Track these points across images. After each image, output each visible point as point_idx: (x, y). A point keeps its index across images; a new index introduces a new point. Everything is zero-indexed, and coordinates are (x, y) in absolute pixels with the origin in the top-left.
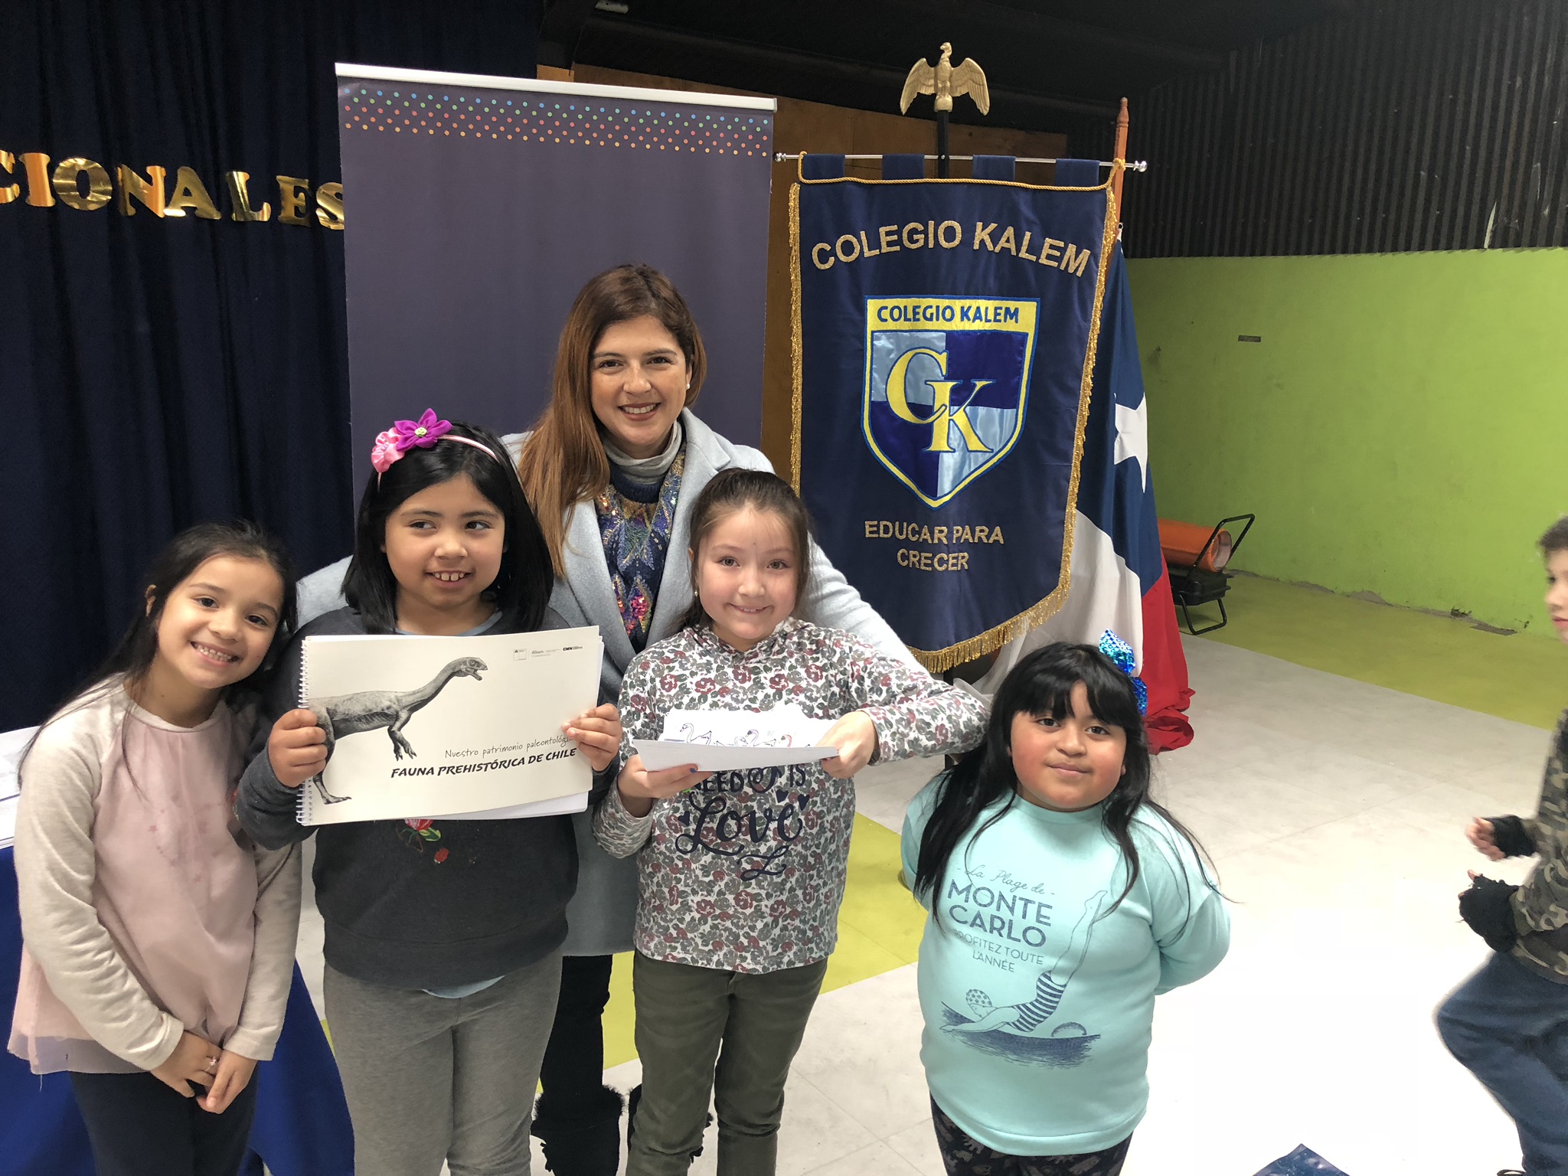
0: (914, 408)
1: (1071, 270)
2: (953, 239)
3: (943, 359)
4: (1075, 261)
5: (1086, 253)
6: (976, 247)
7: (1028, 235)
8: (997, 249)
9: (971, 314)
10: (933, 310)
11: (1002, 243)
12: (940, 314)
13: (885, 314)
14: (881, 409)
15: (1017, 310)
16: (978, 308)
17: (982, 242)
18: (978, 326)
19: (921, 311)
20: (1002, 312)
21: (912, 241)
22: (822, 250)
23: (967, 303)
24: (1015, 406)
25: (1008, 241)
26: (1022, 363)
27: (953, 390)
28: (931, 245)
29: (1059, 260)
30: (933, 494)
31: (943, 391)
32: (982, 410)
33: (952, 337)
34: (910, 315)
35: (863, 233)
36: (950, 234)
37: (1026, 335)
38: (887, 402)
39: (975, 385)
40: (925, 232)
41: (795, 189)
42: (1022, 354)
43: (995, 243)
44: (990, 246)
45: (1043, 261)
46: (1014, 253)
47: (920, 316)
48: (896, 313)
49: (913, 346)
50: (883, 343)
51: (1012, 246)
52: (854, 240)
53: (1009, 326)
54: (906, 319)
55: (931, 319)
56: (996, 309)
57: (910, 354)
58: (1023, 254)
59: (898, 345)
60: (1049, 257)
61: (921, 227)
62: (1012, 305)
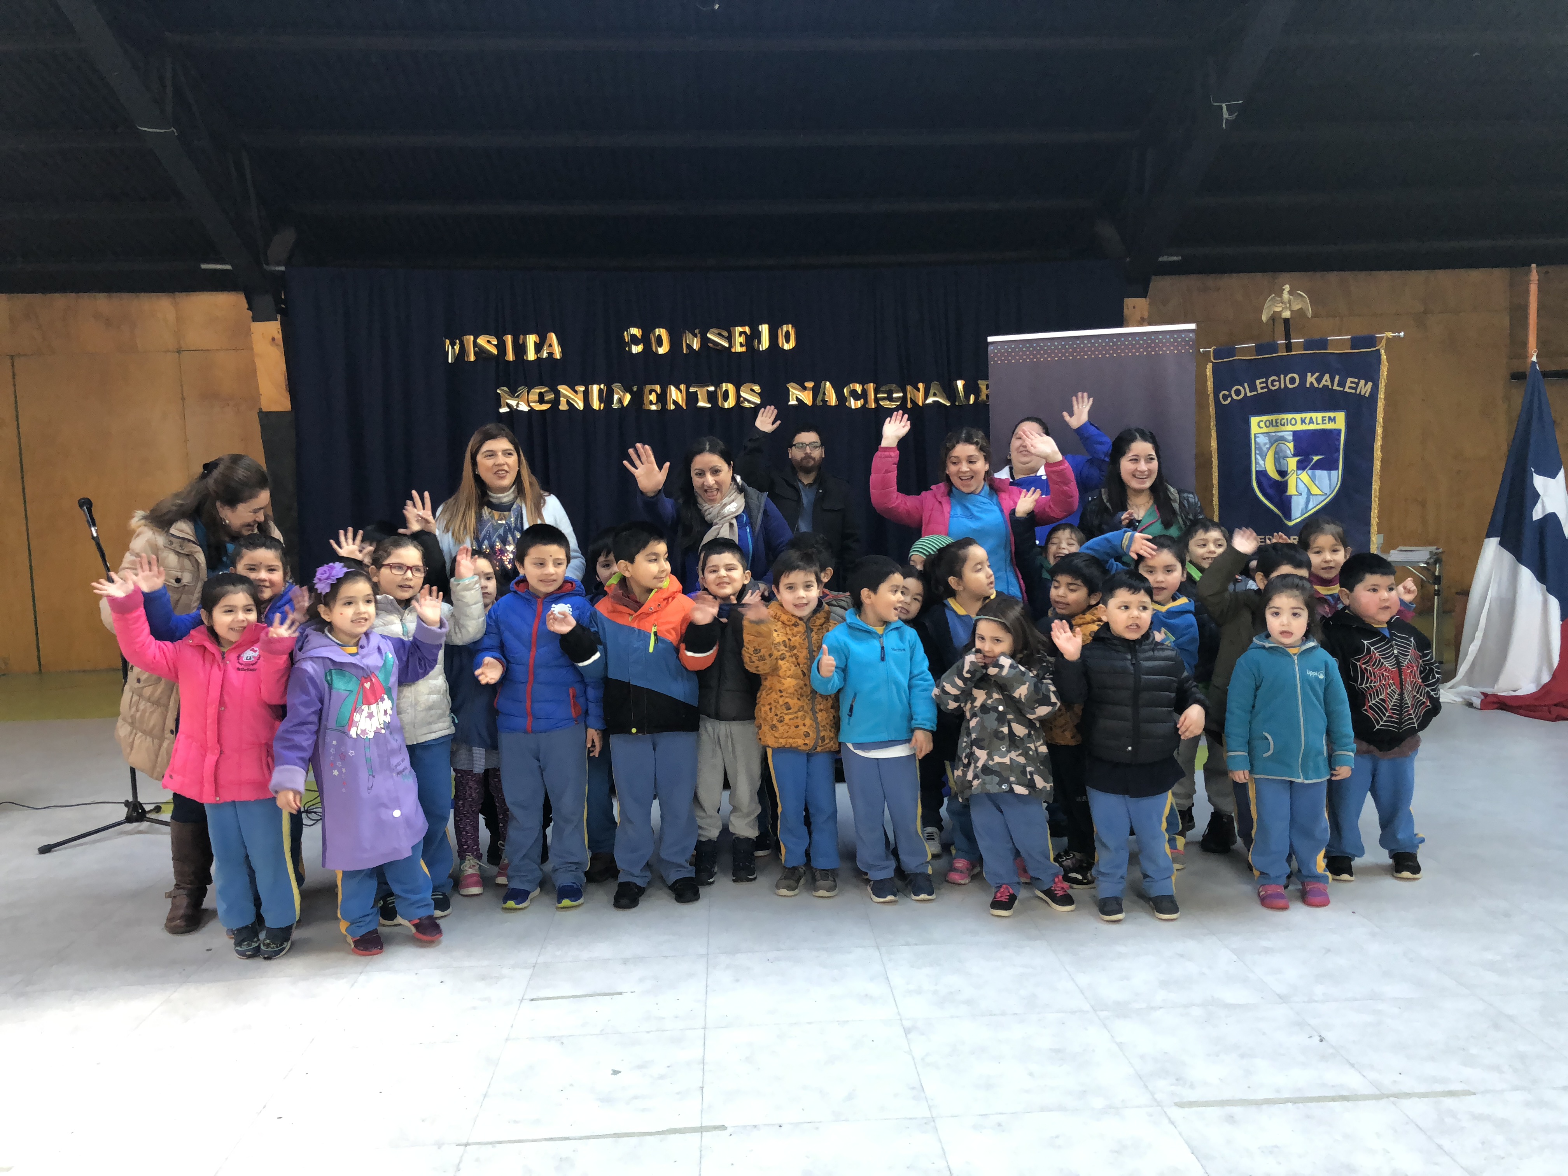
0: (1278, 472)
1: (1363, 393)
2: (1294, 383)
3: (1291, 445)
4: (1365, 388)
5: (1370, 384)
6: (1308, 386)
7: (1337, 377)
8: (1321, 386)
9: (1307, 421)
10: (1285, 421)
11: (1323, 382)
12: (1289, 422)
13: (1262, 424)
14: (1262, 474)
15: (1335, 417)
16: (1311, 418)
17: (1312, 383)
18: (1312, 427)
19: (1279, 421)
20: (1327, 419)
21: (1273, 386)
22: (1224, 395)
23: (1303, 415)
24: (1337, 469)
25: (1326, 381)
26: (1339, 445)
27: (1298, 462)
28: (1283, 387)
29: (1355, 389)
30: (1290, 519)
31: (1292, 463)
32: (1318, 473)
33: (1295, 434)
34: (1274, 424)
35: (1246, 385)
36: (1292, 380)
37: (1340, 431)
38: (1266, 471)
39: (1313, 459)
40: (1279, 381)
41: (1210, 366)
42: (1339, 440)
43: (1319, 384)
44: (1316, 385)
45: (1347, 390)
46: (1330, 387)
47: (1279, 424)
48: (1268, 423)
49: (1276, 440)
50: (1260, 439)
51: (1329, 383)
52: (1241, 388)
53: (1330, 426)
54: (1273, 426)
55: (1284, 425)
56: (1323, 417)
57: (1275, 445)
58: (1335, 387)
59: (1270, 438)
60: (1350, 388)
61: (1277, 378)
62: (1332, 414)
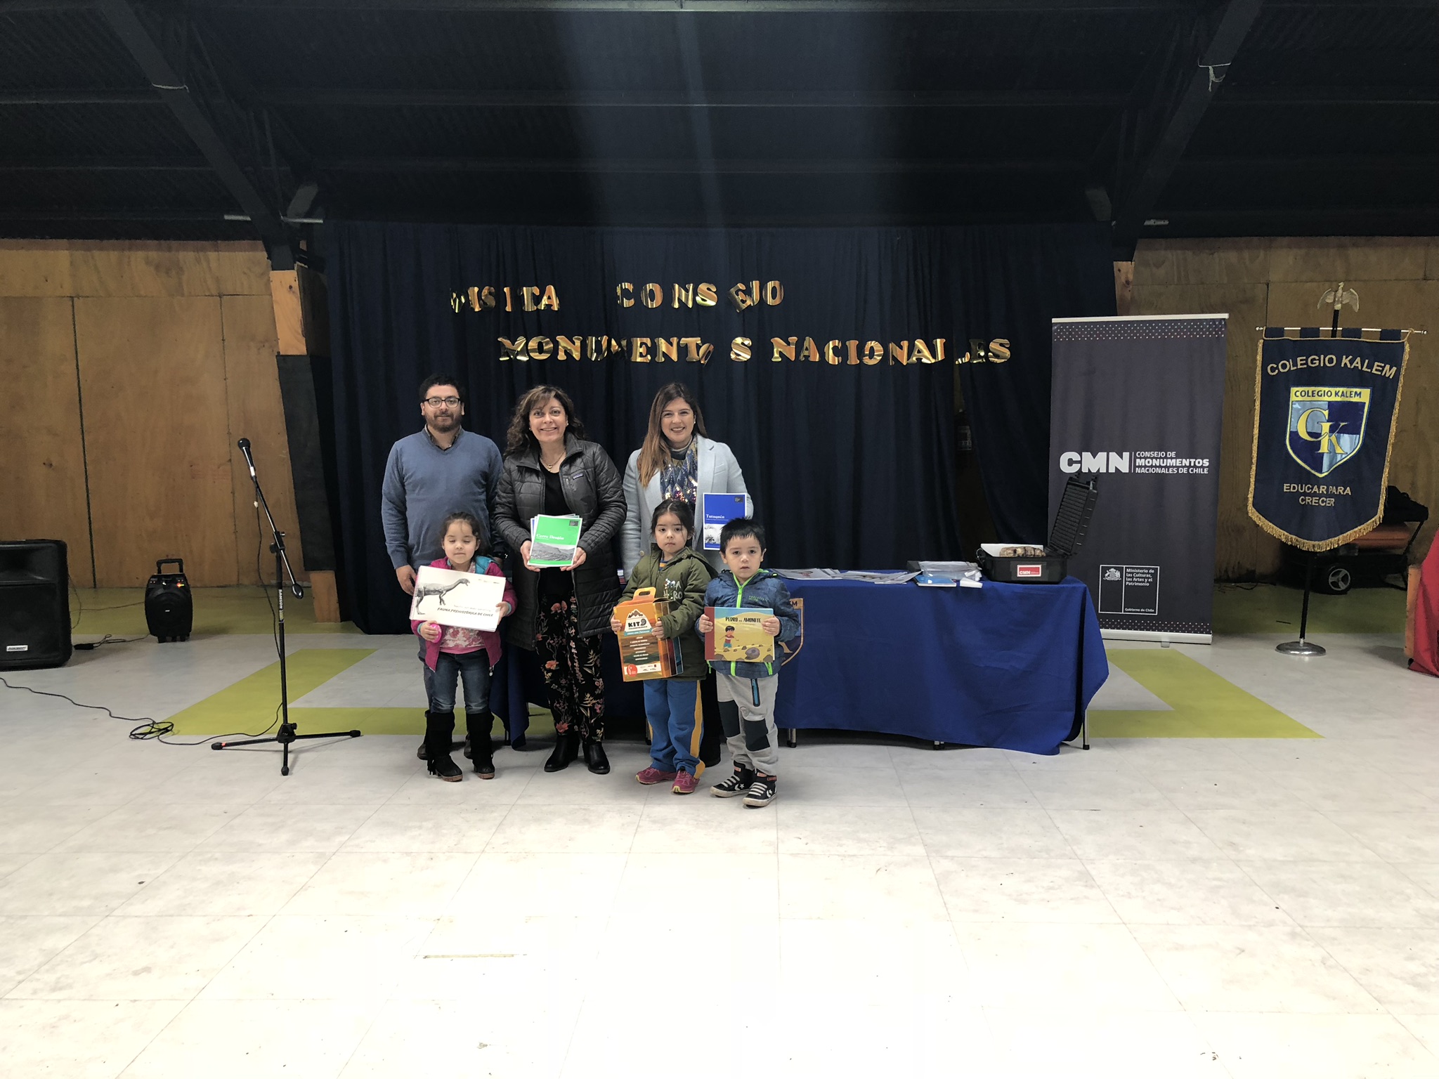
0: (1310, 434)
1: (1387, 376)
2: (1332, 363)
3: (1326, 413)
4: (1390, 372)
5: (1394, 369)
6: (1343, 366)
7: (1367, 361)
8: (1352, 367)
9: (1340, 394)
10: (1323, 392)
11: (1354, 364)
12: (1325, 394)
13: (1298, 394)
14: (1295, 435)
15: (1360, 393)
16: (1343, 392)
17: (1345, 364)
18: (1343, 399)
19: (1316, 393)
20: (1354, 393)
21: (1312, 363)
22: (1272, 367)
23: (1337, 389)
25: (1357, 363)
26: (1363, 415)
27: (1331, 426)
28: (1322, 365)
29: (1382, 371)
30: (1321, 472)
31: (1326, 427)
32: (1343, 436)
33: (1331, 404)
34: (1311, 394)
35: (1291, 360)
36: (1331, 361)
37: (1365, 403)
38: (1297, 432)
39: (1340, 425)
40: (1319, 360)
41: (1262, 341)
42: (1363, 411)
43: (1351, 364)
44: (1349, 366)
45: (1374, 371)
46: (1360, 368)
48: (1303, 394)
49: (1312, 408)
50: (1297, 406)
52: (1287, 363)
53: (1357, 399)
55: (1321, 396)
56: (1351, 392)
57: (1310, 411)
58: (1364, 369)
59: (1304, 406)
60: (1377, 370)
61: (1317, 358)
62: (1358, 390)
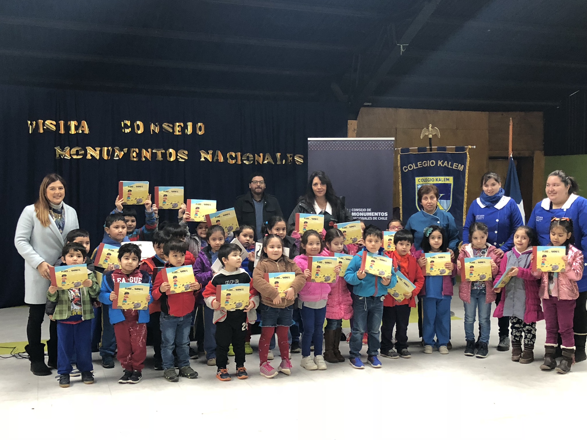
1: (460, 169)
5: (463, 166)
6: (439, 165)
7: (450, 163)
9: (438, 180)
10: (430, 179)
13: (420, 180)
16: (440, 179)
18: (440, 182)
20: (446, 179)
21: (425, 165)
22: (405, 168)
24: (450, 199)
25: (446, 164)
26: (451, 190)
28: (429, 166)
29: (457, 167)
32: (442, 200)
34: (425, 181)
35: (414, 164)
36: (433, 163)
37: (451, 184)
39: (440, 195)
40: (427, 163)
41: (399, 156)
42: (450, 188)
43: (443, 165)
44: (442, 165)
45: (454, 168)
48: (422, 180)
50: (419, 186)
53: (447, 182)
54: (424, 181)
55: (429, 181)
56: (444, 178)
58: (449, 167)
62: (448, 177)
